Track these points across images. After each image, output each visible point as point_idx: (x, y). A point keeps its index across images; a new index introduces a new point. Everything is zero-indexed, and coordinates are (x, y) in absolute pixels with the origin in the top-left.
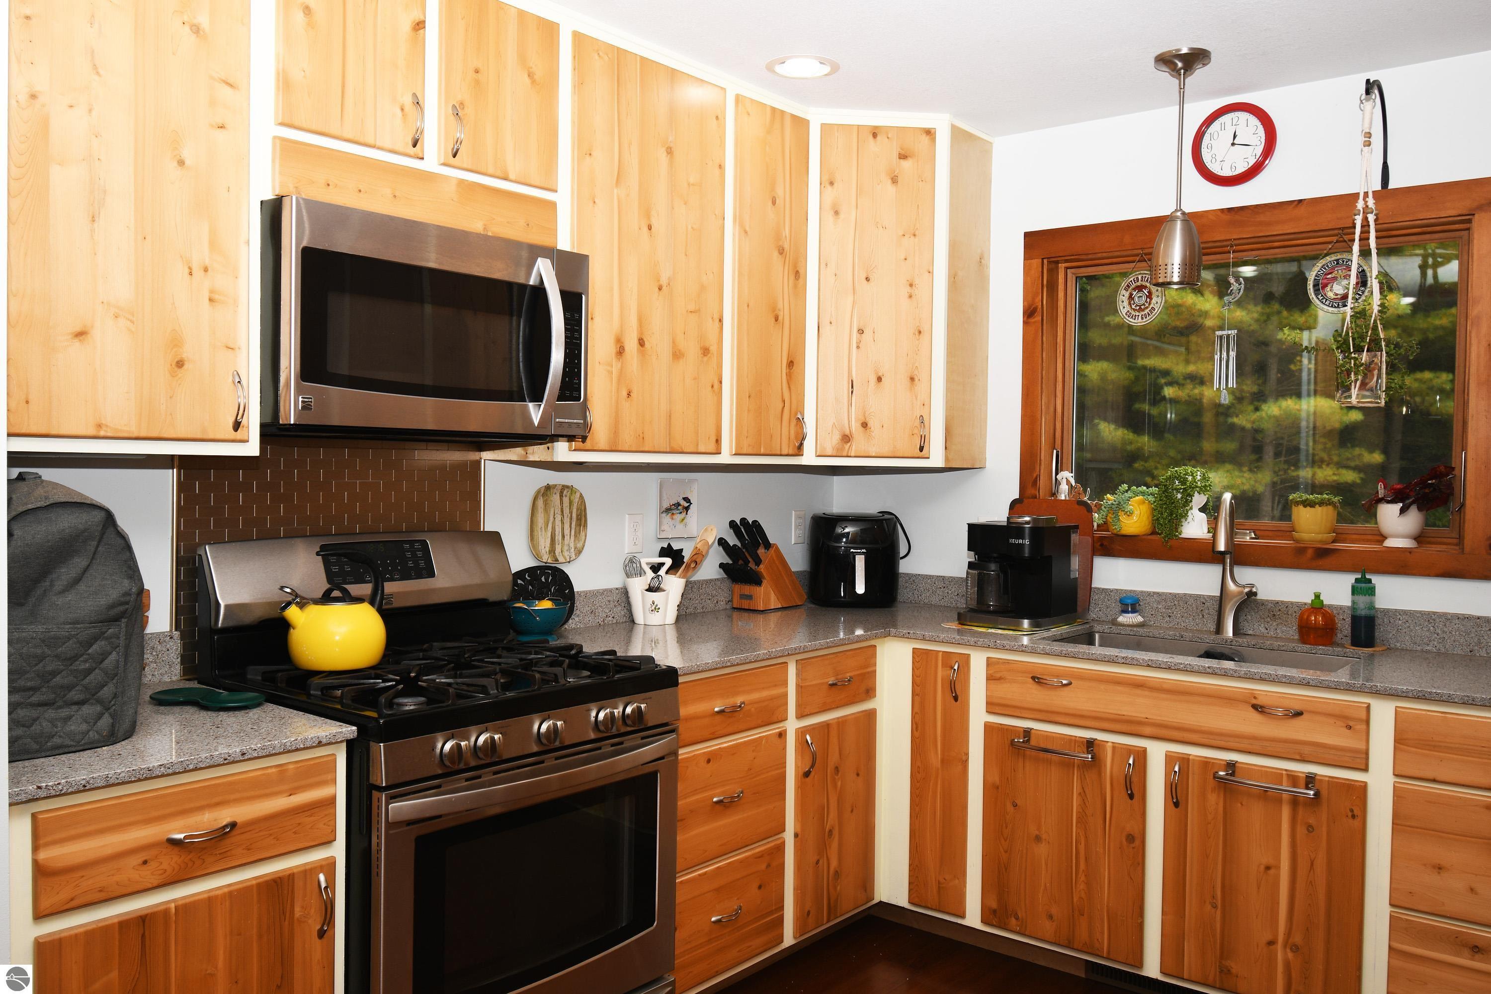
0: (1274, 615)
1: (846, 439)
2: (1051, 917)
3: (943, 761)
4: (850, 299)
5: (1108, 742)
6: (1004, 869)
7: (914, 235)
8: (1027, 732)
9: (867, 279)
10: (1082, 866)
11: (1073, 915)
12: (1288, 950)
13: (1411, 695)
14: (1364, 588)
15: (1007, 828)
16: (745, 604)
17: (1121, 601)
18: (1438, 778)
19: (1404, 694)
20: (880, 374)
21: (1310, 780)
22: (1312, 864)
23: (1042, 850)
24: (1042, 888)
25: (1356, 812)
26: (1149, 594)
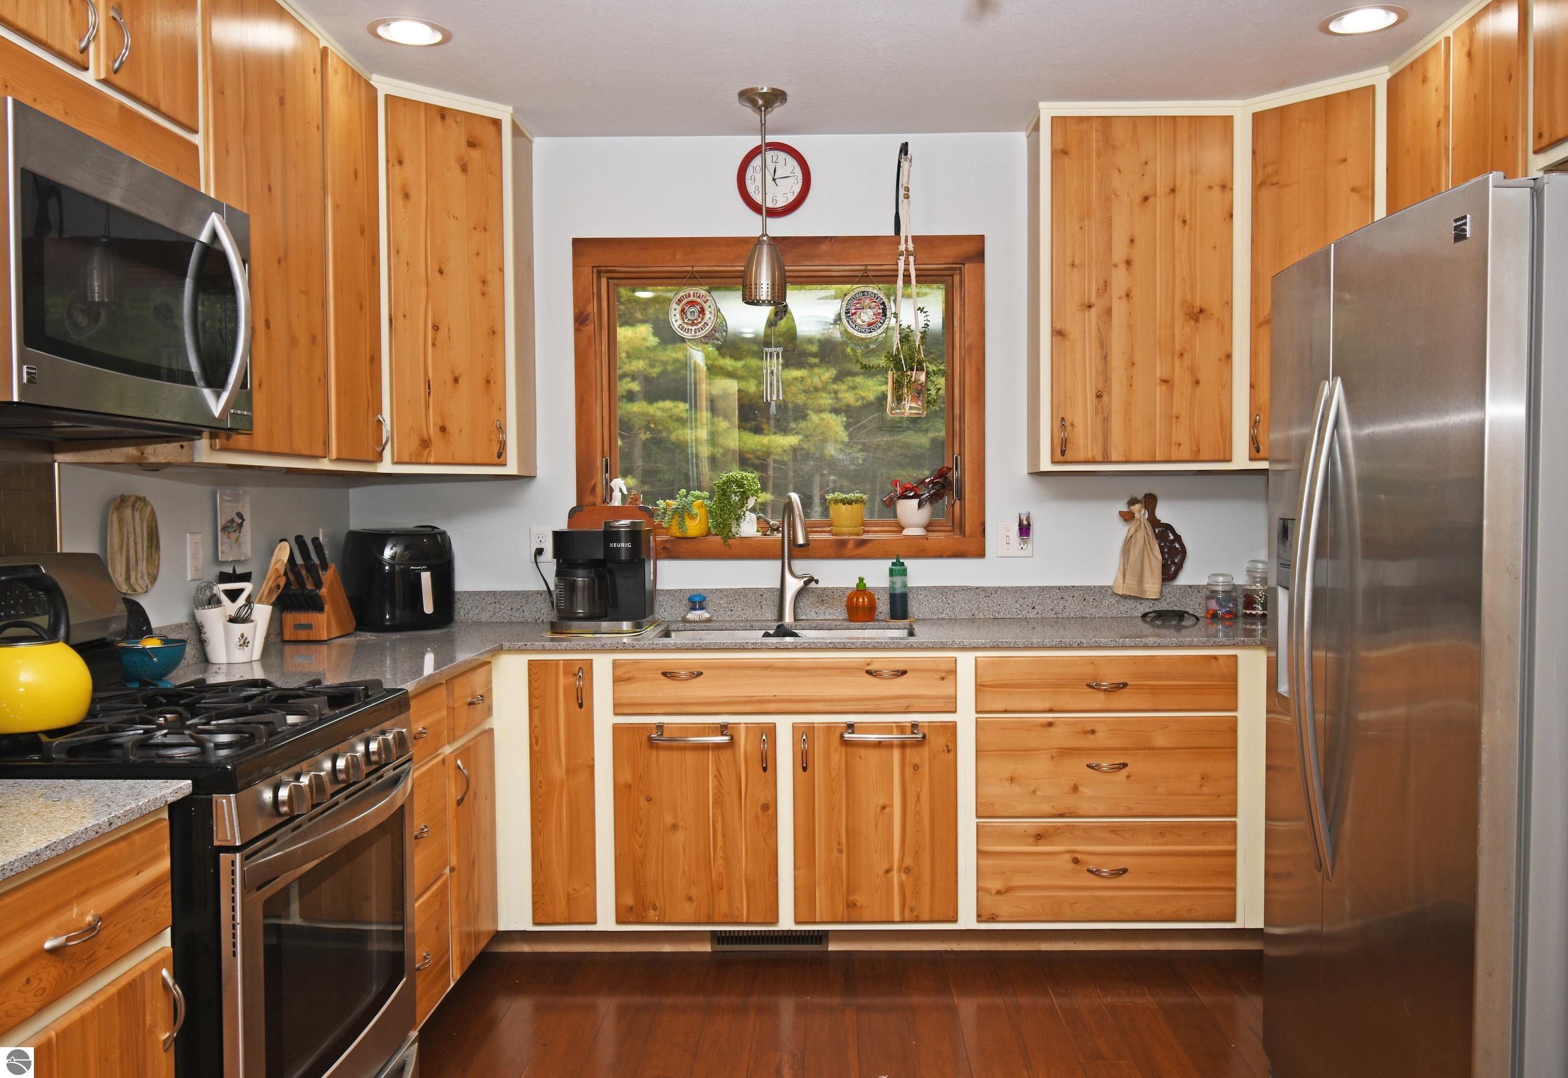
0: (823, 600)
1: (425, 443)
2: (690, 899)
3: (568, 771)
4: (424, 291)
5: (740, 723)
6: (640, 866)
7: (485, 229)
8: (660, 727)
9: (441, 272)
10: (720, 843)
11: (712, 892)
12: (902, 874)
13: (988, 646)
14: (898, 570)
15: (641, 823)
16: (303, 635)
17: (690, 599)
18: (1008, 709)
19: (984, 646)
20: (456, 374)
21: (915, 726)
22: (918, 797)
23: (679, 837)
24: (681, 873)
25: (950, 747)
26: (712, 591)
